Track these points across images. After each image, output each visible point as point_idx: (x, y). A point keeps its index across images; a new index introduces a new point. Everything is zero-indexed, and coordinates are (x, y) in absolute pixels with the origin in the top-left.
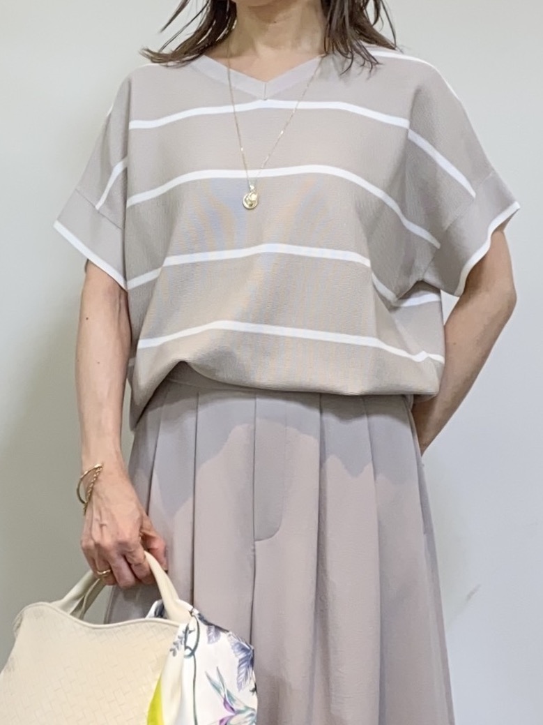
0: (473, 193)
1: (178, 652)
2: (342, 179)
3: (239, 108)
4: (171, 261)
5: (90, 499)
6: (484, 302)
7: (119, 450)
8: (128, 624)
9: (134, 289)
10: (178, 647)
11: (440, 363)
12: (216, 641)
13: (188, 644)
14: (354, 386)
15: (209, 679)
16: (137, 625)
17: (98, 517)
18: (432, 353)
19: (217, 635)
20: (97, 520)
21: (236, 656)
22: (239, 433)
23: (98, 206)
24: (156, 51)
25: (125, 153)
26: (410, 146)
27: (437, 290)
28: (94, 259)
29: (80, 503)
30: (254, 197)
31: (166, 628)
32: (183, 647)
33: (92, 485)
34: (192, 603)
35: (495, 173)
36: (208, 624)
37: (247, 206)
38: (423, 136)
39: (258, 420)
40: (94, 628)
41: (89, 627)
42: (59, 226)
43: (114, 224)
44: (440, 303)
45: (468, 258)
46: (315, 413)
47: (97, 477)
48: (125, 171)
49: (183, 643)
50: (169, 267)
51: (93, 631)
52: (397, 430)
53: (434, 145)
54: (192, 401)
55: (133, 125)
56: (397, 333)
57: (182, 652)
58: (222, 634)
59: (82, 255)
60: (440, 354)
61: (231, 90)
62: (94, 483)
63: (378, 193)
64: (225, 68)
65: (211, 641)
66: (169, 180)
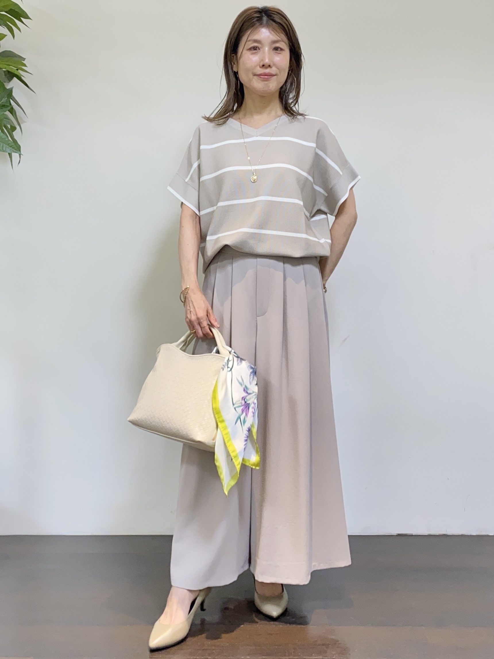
0: (341, 173)
1: (225, 369)
2: (290, 169)
3: (247, 140)
4: (220, 204)
5: (185, 301)
6: (345, 218)
7: (196, 280)
8: (204, 355)
9: (202, 215)
10: (225, 367)
11: (330, 243)
12: (241, 364)
13: (229, 366)
14: (297, 254)
15: (238, 381)
16: (208, 356)
17: (189, 308)
18: (326, 239)
19: (241, 362)
20: (189, 309)
21: (249, 371)
22: (250, 273)
23: (186, 181)
24: (207, 116)
25: (199, 158)
26: (316, 154)
27: (325, 213)
28: (185, 202)
29: (182, 303)
30: (255, 177)
31: (220, 358)
32: (227, 367)
33: (185, 295)
34: (231, 346)
35: (350, 165)
36: (238, 357)
37: (253, 181)
38: (321, 150)
39: (258, 266)
40: (190, 356)
41: (188, 356)
42: (169, 188)
43: (194, 188)
44: (327, 218)
45: (338, 201)
46: (281, 264)
47: (187, 292)
48: (199, 166)
49: (227, 365)
50: (220, 207)
51: (190, 357)
52: (313, 270)
53: (326, 154)
54: (231, 261)
55: (202, 147)
56: (312, 231)
57: (226, 369)
58: (243, 362)
59: (179, 200)
60: (329, 239)
61: (242, 133)
62: (186, 294)
63: (305, 174)
64: (239, 124)
65: (239, 365)
66: (219, 170)
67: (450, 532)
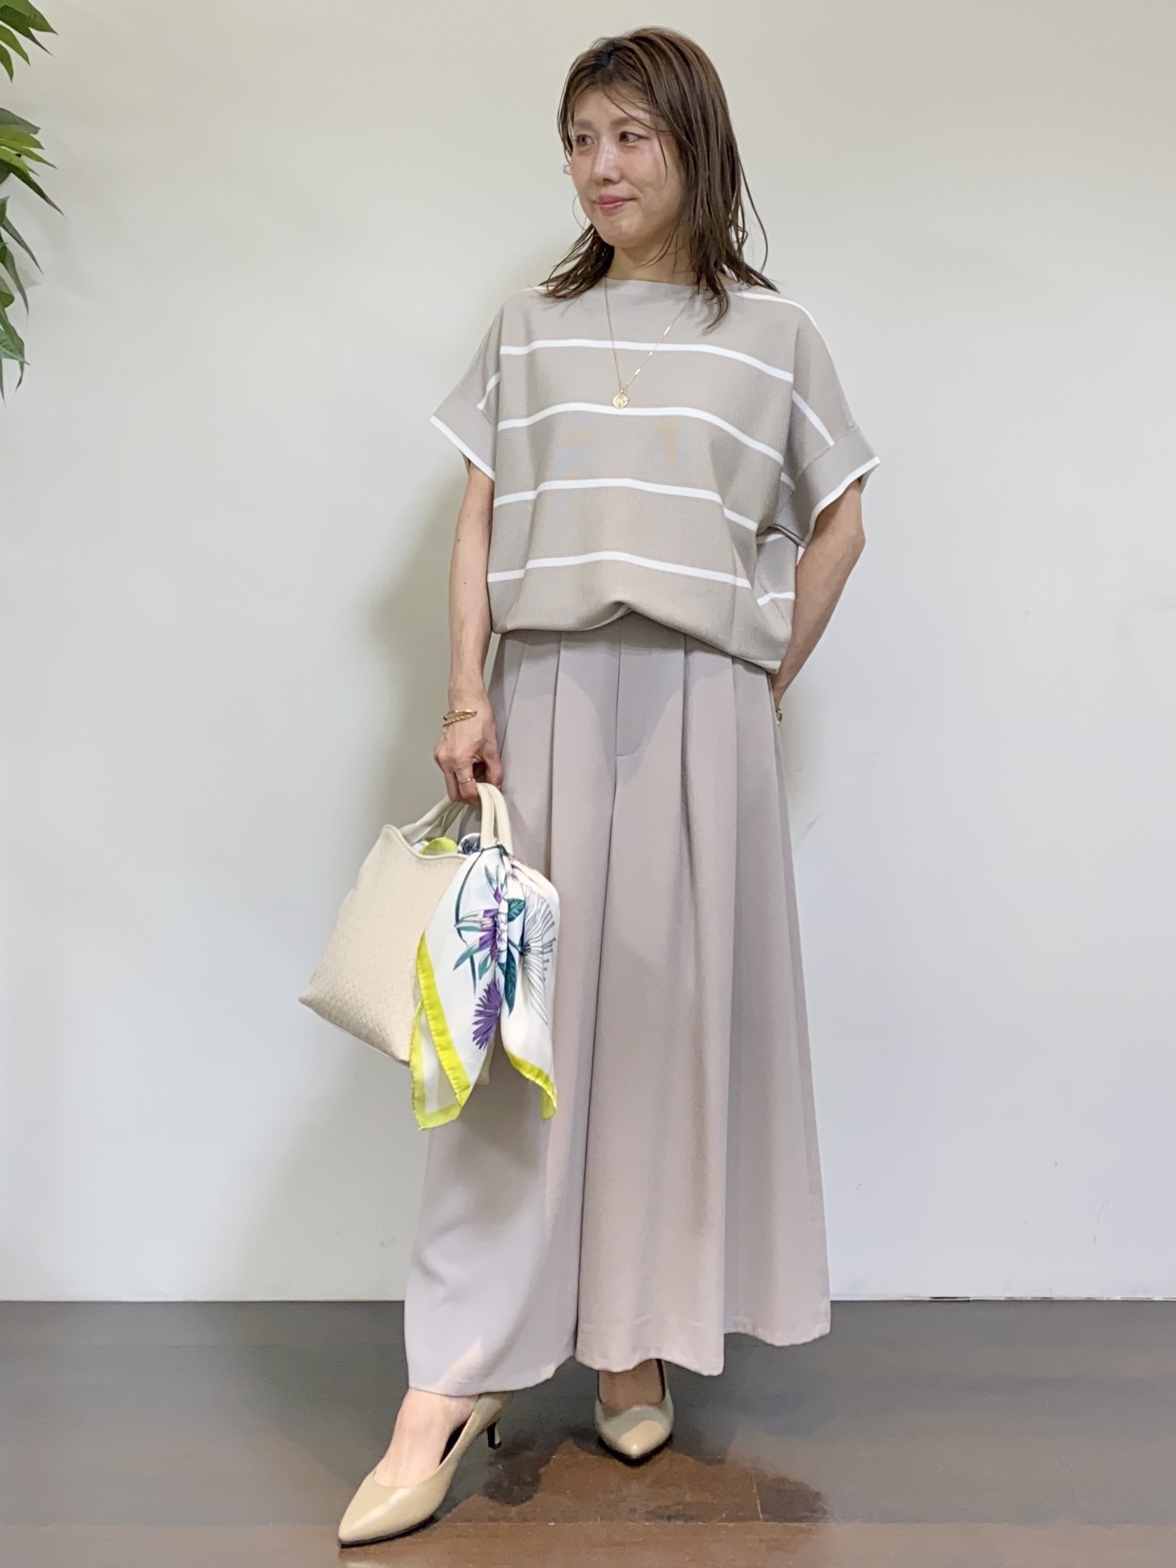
23: (480, 407)
25: (498, 370)
59: (463, 454)
67: (1059, 1293)
